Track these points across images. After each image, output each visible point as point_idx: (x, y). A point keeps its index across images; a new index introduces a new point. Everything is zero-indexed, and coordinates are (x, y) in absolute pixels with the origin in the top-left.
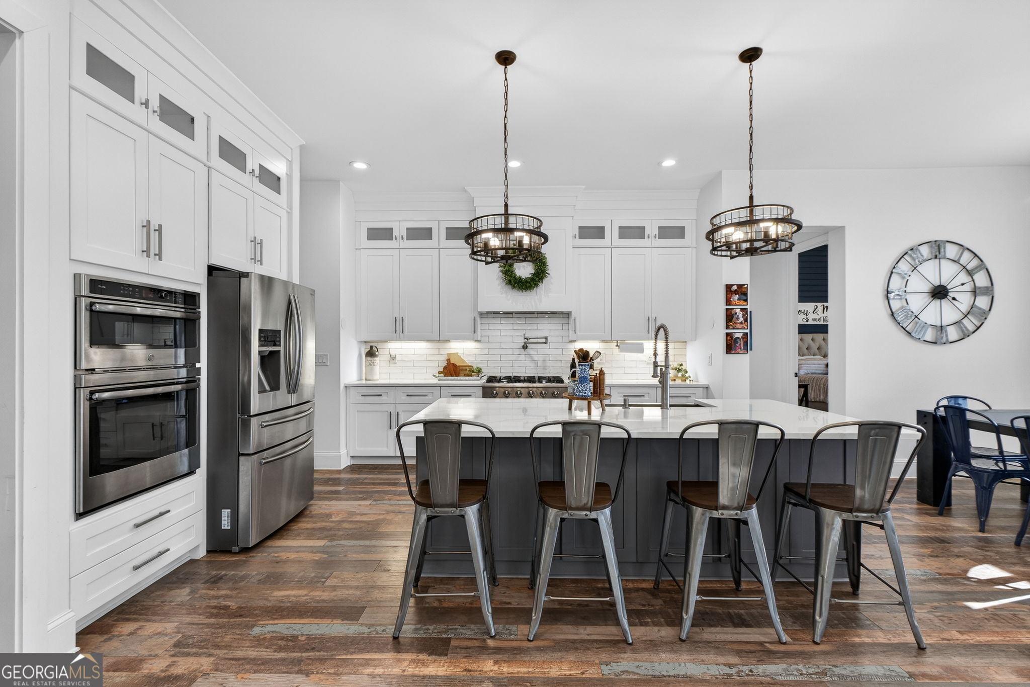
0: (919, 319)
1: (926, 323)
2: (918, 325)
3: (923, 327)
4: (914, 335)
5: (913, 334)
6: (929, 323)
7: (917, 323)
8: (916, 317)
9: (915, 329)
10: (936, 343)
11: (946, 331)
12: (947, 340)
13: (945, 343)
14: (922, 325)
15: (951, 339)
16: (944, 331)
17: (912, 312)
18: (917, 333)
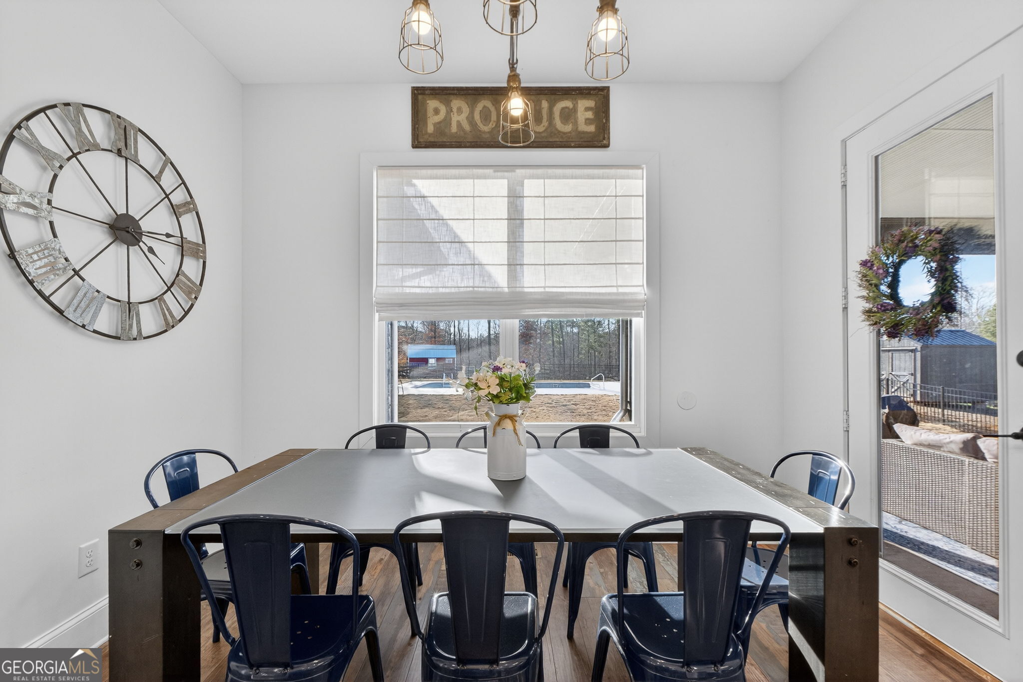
0: (83, 280)
1: (98, 291)
2: (81, 294)
3: (93, 298)
4: (70, 317)
5: (69, 313)
6: (106, 291)
7: (78, 290)
8: (76, 273)
9: (76, 302)
10: (117, 338)
11: (138, 315)
12: (140, 331)
13: (135, 339)
14: (89, 295)
15: (146, 331)
16: (133, 313)
17: (66, 260)
18: (79, 311)
